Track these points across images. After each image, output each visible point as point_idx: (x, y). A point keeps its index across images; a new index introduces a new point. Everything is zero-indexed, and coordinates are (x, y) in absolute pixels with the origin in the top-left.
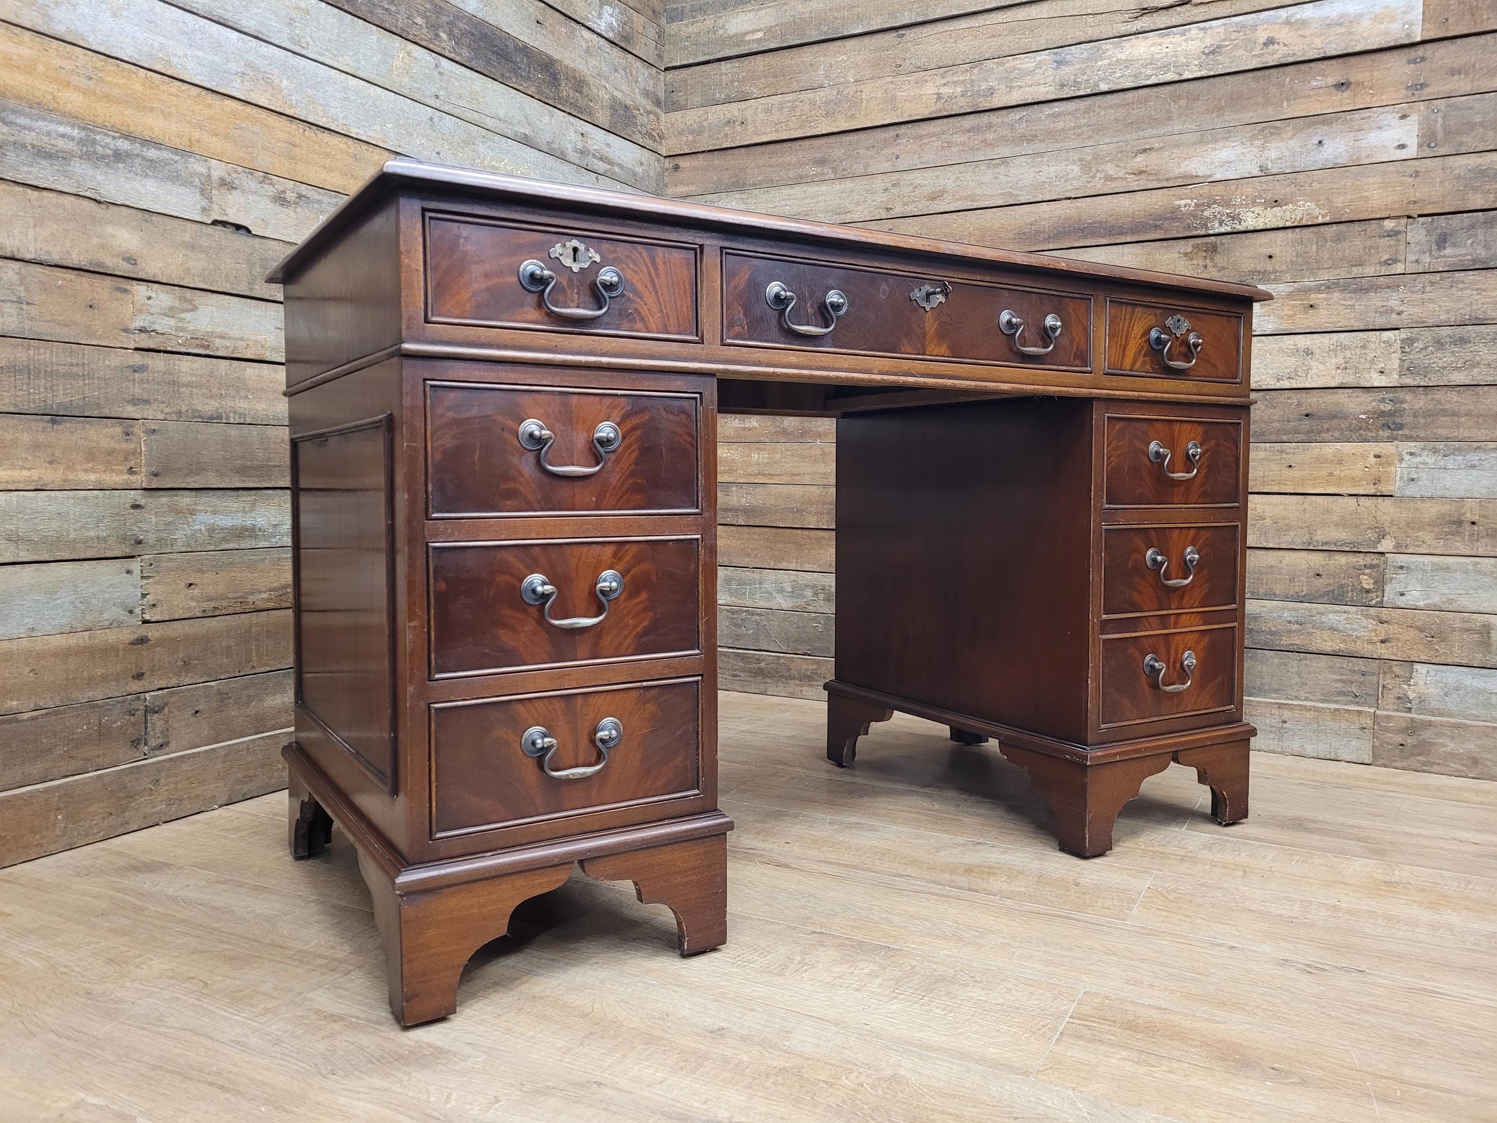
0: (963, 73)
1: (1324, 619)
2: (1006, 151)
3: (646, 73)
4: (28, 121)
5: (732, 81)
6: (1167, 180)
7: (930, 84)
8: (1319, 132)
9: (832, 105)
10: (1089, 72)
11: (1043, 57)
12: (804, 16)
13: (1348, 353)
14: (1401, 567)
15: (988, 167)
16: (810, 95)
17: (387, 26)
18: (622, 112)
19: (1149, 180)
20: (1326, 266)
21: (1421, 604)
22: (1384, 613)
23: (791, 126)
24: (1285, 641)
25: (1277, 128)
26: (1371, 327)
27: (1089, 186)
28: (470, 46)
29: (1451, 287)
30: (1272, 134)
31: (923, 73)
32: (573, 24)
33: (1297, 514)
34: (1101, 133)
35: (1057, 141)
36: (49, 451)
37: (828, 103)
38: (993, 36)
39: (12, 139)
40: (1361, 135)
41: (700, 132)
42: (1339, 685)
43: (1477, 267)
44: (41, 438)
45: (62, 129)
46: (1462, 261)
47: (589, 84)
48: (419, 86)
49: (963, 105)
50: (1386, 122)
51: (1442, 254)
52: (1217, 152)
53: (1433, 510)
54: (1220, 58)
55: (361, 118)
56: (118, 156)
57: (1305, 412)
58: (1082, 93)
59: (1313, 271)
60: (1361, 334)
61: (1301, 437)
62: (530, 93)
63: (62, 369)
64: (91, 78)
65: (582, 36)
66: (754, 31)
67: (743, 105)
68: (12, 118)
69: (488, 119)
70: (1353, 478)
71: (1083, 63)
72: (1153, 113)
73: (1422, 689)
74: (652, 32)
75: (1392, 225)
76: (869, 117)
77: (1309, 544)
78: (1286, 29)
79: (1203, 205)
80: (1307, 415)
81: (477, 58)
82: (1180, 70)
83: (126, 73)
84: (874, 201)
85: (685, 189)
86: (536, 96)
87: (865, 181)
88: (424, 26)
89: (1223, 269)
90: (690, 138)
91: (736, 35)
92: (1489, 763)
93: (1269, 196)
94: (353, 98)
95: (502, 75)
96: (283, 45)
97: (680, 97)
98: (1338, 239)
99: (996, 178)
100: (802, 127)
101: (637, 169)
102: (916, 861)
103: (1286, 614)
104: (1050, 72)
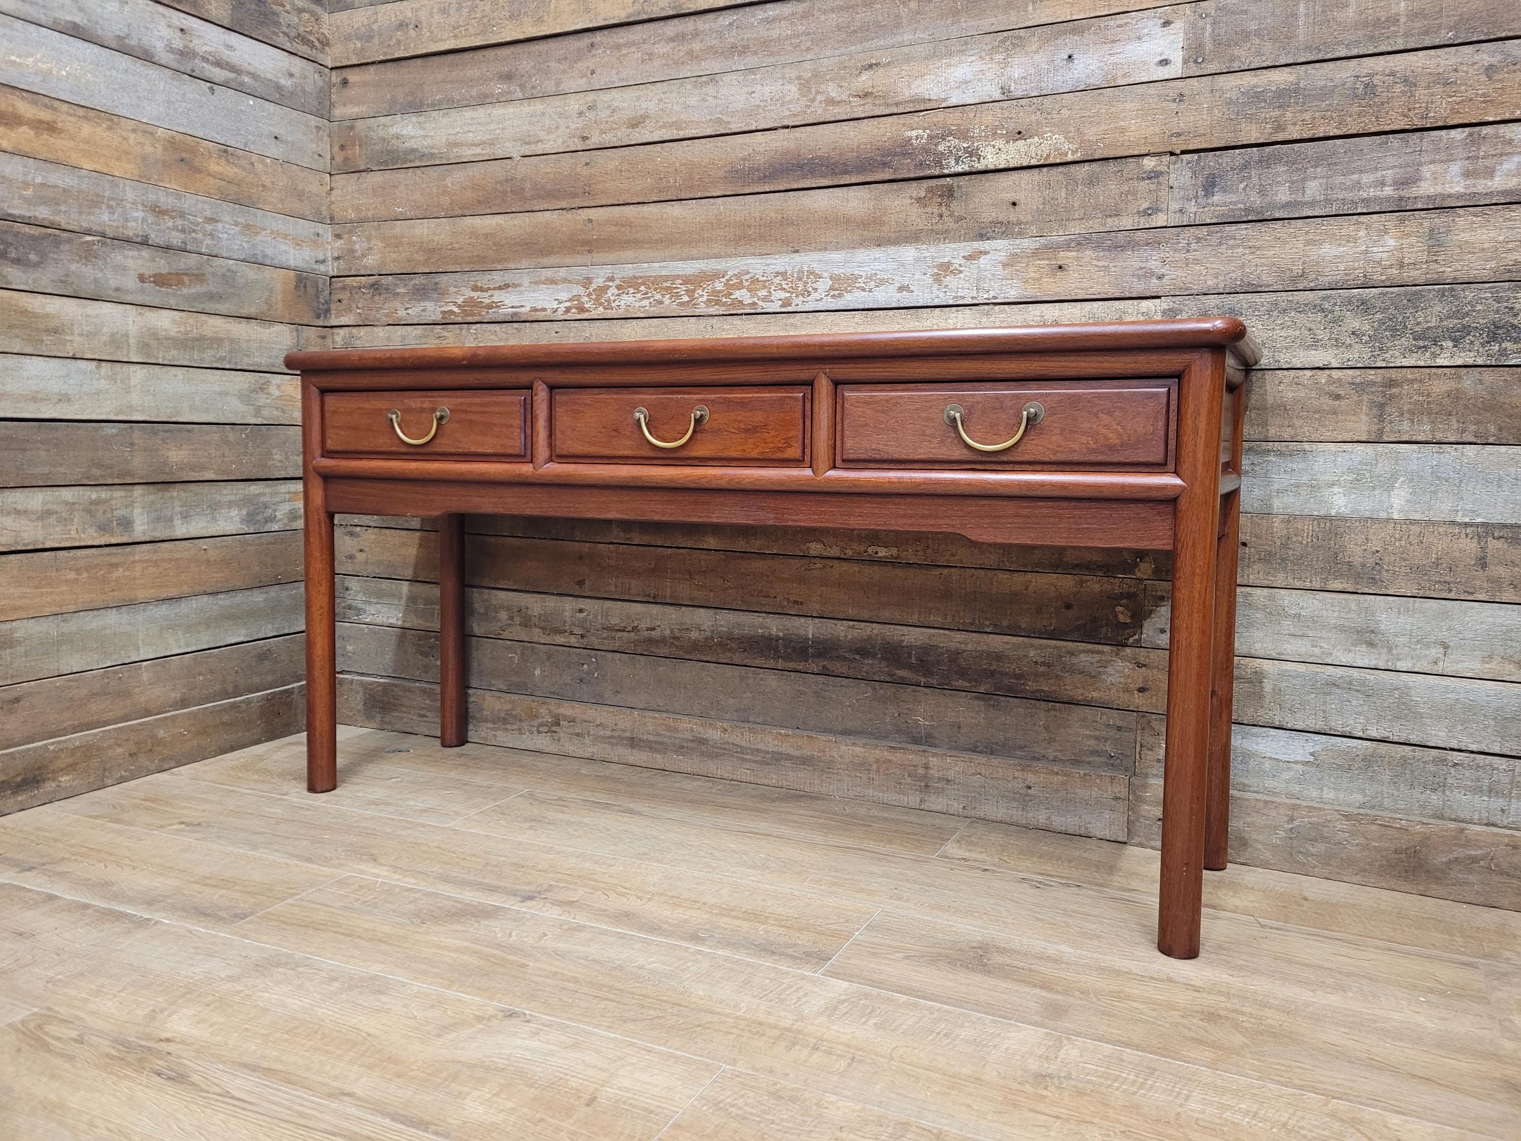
1: (1075, 660)
2: (712, 65)
6: (897, 104)
8: (1068, 44)
9: (517, 4)
14: (1163, 600)
15: (695, 87)
19: (875, 105)
20: (1077, 216)
22: (1143, 655)
23: (472, 30)
24: (1031, 687)
25: (1021, 37)
26: (1128, 295)
27: (810, 111)
29: (1220, 244)
30: (1015, 46)
34: (822, 44)
35: (772, 54)
37: (513, 2)
40: (1117, 48)
41: (369, 38)
42: (1092, 743)
43: (1250, 218)
46: (1233, 210)
49: (664, 7)
50: (1146, 31)
51: (1210, 201)
52: (952, 69)
59: (1062, 222)
60: (1117, 303)
67: (416, 4)
72: (880, 18)
75: (1153, 164)
76: (558, 19)
77: (1058, 566)
79: (937, 137)
84: (568, 127)
85: (357, 109)
87: (557, 102)
89: (961, 218)
90: (359, 45)
92: (1259, 846)
93: (1012, 126)
98: (1091, 182)
99: (704, 100)
100: (483, 32)
101: (283, 81)
102: (390, 1058)
103: (1032, 653)
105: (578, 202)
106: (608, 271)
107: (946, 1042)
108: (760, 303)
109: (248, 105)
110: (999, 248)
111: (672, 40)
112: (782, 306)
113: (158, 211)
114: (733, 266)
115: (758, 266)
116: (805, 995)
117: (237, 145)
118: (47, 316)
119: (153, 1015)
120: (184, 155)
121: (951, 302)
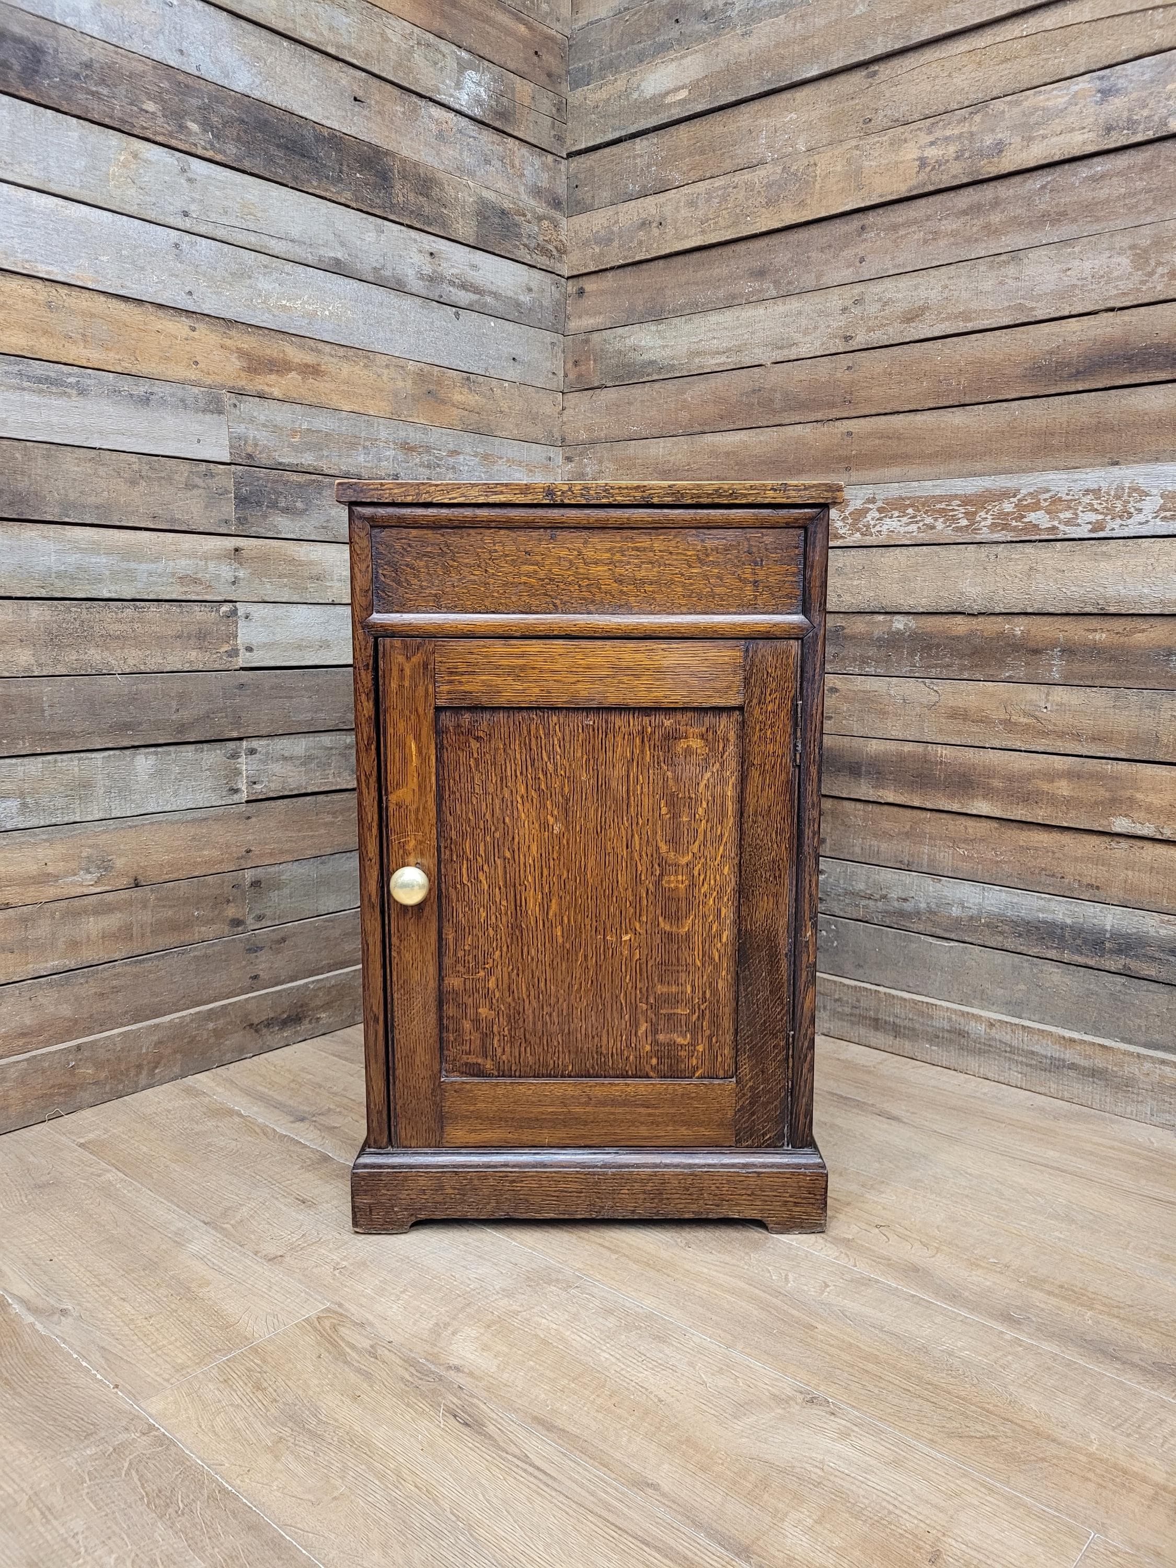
0: (959, 122)
2: (1017, 241)
3: (537, 162)
5: (649, 166)
7: (911, 144)
9: (775, 188)
10: (1152, 103)
11: (1081, 86)
12: (742, 59)
15: (991, 268)
16: (746, 176)
17: (96, 117)
18: (497, 220)
23: (722, 222)
27: (1144, 288)
28: (238, 139)
31: (901, 129)
32: (414, 98)
34: (1168, 202)
35: (1098, 220)
37: (771, 186)
38: (1007, 60)
41: (609, 241)
47: (442, 184)
48: (153, 200)
49: (956, 173)
55: (55, 249)
58: (1139, 138)
62: (343, 200)
65: (430, 117)
66: (677, 89)
67: (661, 198)
69: (273, 242)
71: (1144, 88)
74: (546, 104)
76: (824, 202)
81: (250, 155)
84: (829, 326)
85: (592, 321)
86: (354, 205)
87: (817, 298)
88: (159, 114)
90: (597, 250)
91: (653, 97)
94: (40, 222)
95: (295, 178)
97: (585, 193)
99: (1002, 283)
100: (735, 224)
101: (522, 298)
102: (688, 1440)
104: (1092, 109)
105: (836, 413)
106: (868, 491)
108: (1062, 527)
109: (490, 327)
111: (965, 213)
112: (1091, 531)
113: (407, 448)
114: (1027, 483)
115: (1061, 482)
117: (479, 372)
118: (311, 563)
119: (437, 1330)
120: (431, 387)
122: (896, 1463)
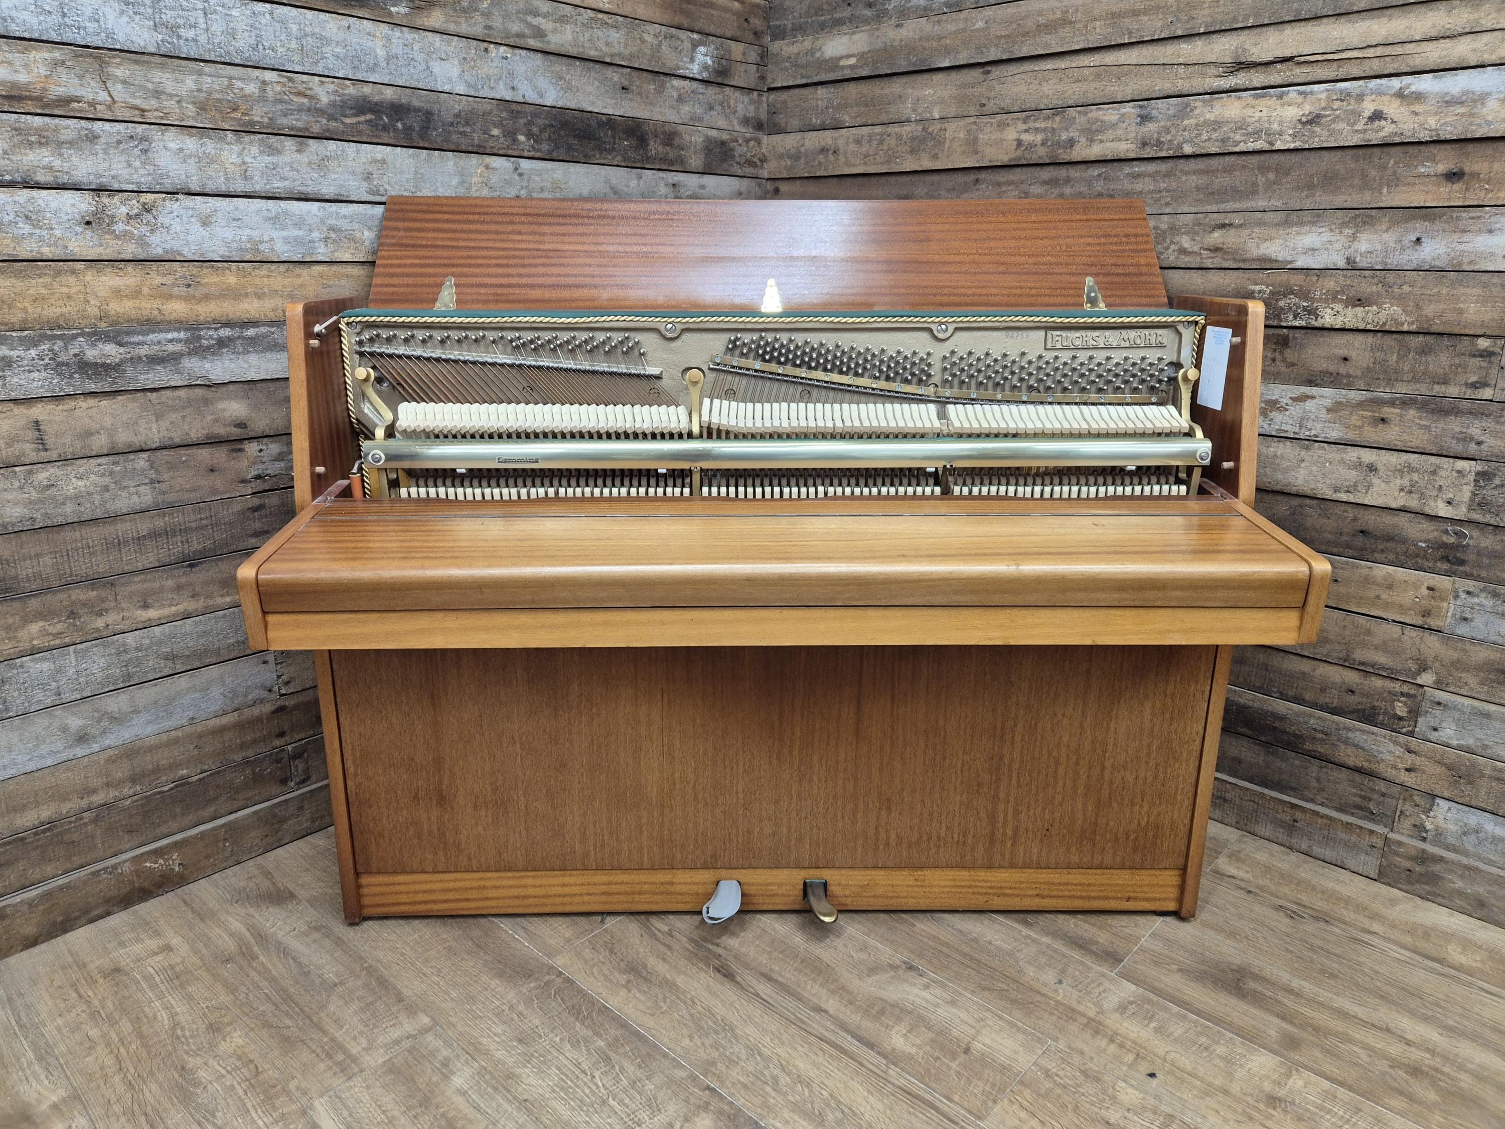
0: (1044, 119)
1: (1350, 735)
3: (746, 100)
4: (140, 337)
6: (1244, 261)
7: (1011, 129)
8: (1419, 227)
9: (917, 142)
10: (1173, 131)
11: (1125, 110)
12: (896, 43)
13: (1415, 476)
14: (1439, 704)
16: (897, 129)
17: (464, 148)
18: (718, 150)
19: (1224, 259)
20: (1405, 378)
21: (1454, 742)
22: (1413, 743)
23: (879, 159)
24: (1308, 746)
25: (1371, 217)
26: (1444, 453)
28: (550, 139)
30: (1365, 223)
31: (1006, 116)
32: (662, 78)
33: (1337, 629)
34: (1181, 201)
36: (191, 589)
37: (914, 139)
38: (1080, 81)
39: (129, 356)
40: (1466, 237)
41: (798, 158)
42: (1357, 800)
44: (183, 580)
45: (170, 336)
47: (680, 134)
48: (498, 193)
49: (1043, 154)
52: (1301, 237)
53: (1480, 655)
54: (1317, 129)
56: (222, 343)
57: (1359, 528)
58: (1163, 154)
59: (1389, 382)
60: (1432, 458)
61: (1351, 552)
63: (193, 525)
64: (189, 286)
65: (673, 87)
66: (848, 57)
67: (836, 133)
68: (126, 339)
70: (1401, 606)
71: (1168, 119)
72: (1238, 184)
73: (1440, 821)
74: (753, 56)
75: (1487, 344)
76: (951, 158)
77: (1345, 660)
78: (1396, 103)
79: (1279, 293)
80: (1362, 532)
81: (558, 148)
82: (1272, 138)
83: (220, 272)
88: (501, 135)
89: (1293, 365)
90: (789, 163)
91: (831, 59)
92: (1495, 909)
93: (1352, 293)
95: (587, 156)
96: (363, 199)
97: (780, 119)
98: (1424, 351)
100: (888, 162)
102: (843, 988)
103: (1312, 721)
104: (1133, 128)
107: (1205, 1054)
110: (1327, 395)
111: (1047, 183)
116: (1104, 991)
121: (1274, 433)
122: (953, 1003)
